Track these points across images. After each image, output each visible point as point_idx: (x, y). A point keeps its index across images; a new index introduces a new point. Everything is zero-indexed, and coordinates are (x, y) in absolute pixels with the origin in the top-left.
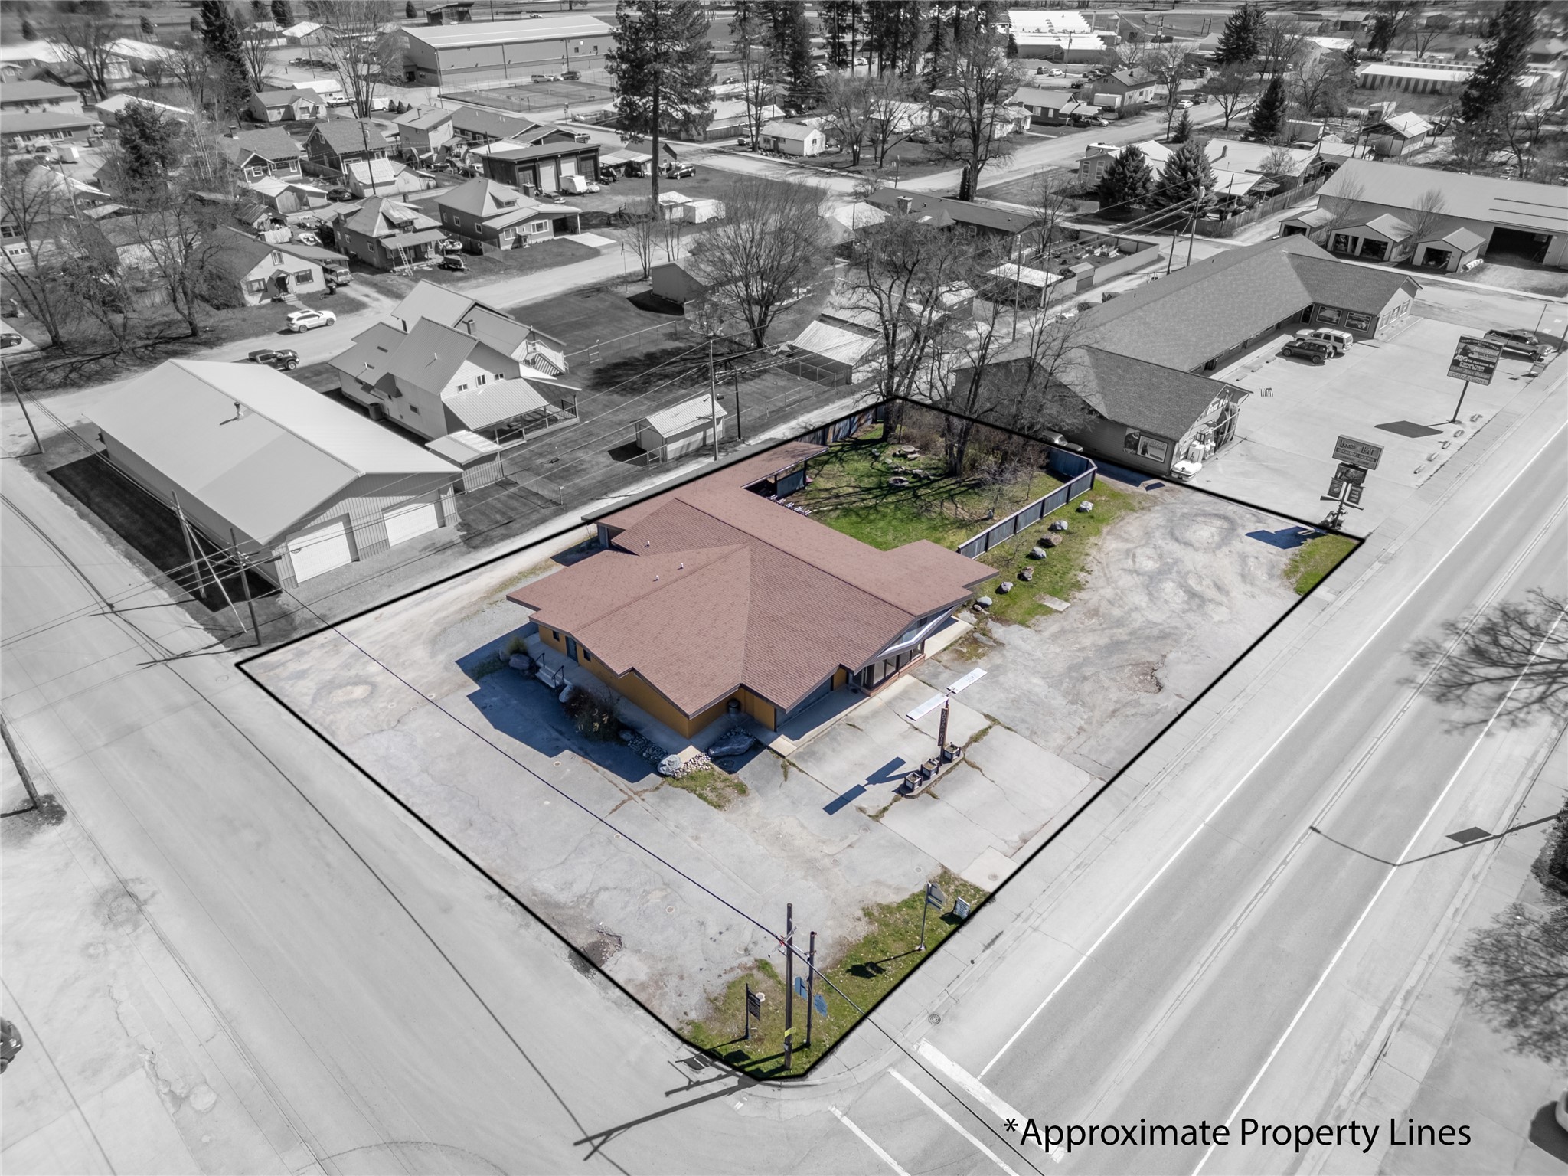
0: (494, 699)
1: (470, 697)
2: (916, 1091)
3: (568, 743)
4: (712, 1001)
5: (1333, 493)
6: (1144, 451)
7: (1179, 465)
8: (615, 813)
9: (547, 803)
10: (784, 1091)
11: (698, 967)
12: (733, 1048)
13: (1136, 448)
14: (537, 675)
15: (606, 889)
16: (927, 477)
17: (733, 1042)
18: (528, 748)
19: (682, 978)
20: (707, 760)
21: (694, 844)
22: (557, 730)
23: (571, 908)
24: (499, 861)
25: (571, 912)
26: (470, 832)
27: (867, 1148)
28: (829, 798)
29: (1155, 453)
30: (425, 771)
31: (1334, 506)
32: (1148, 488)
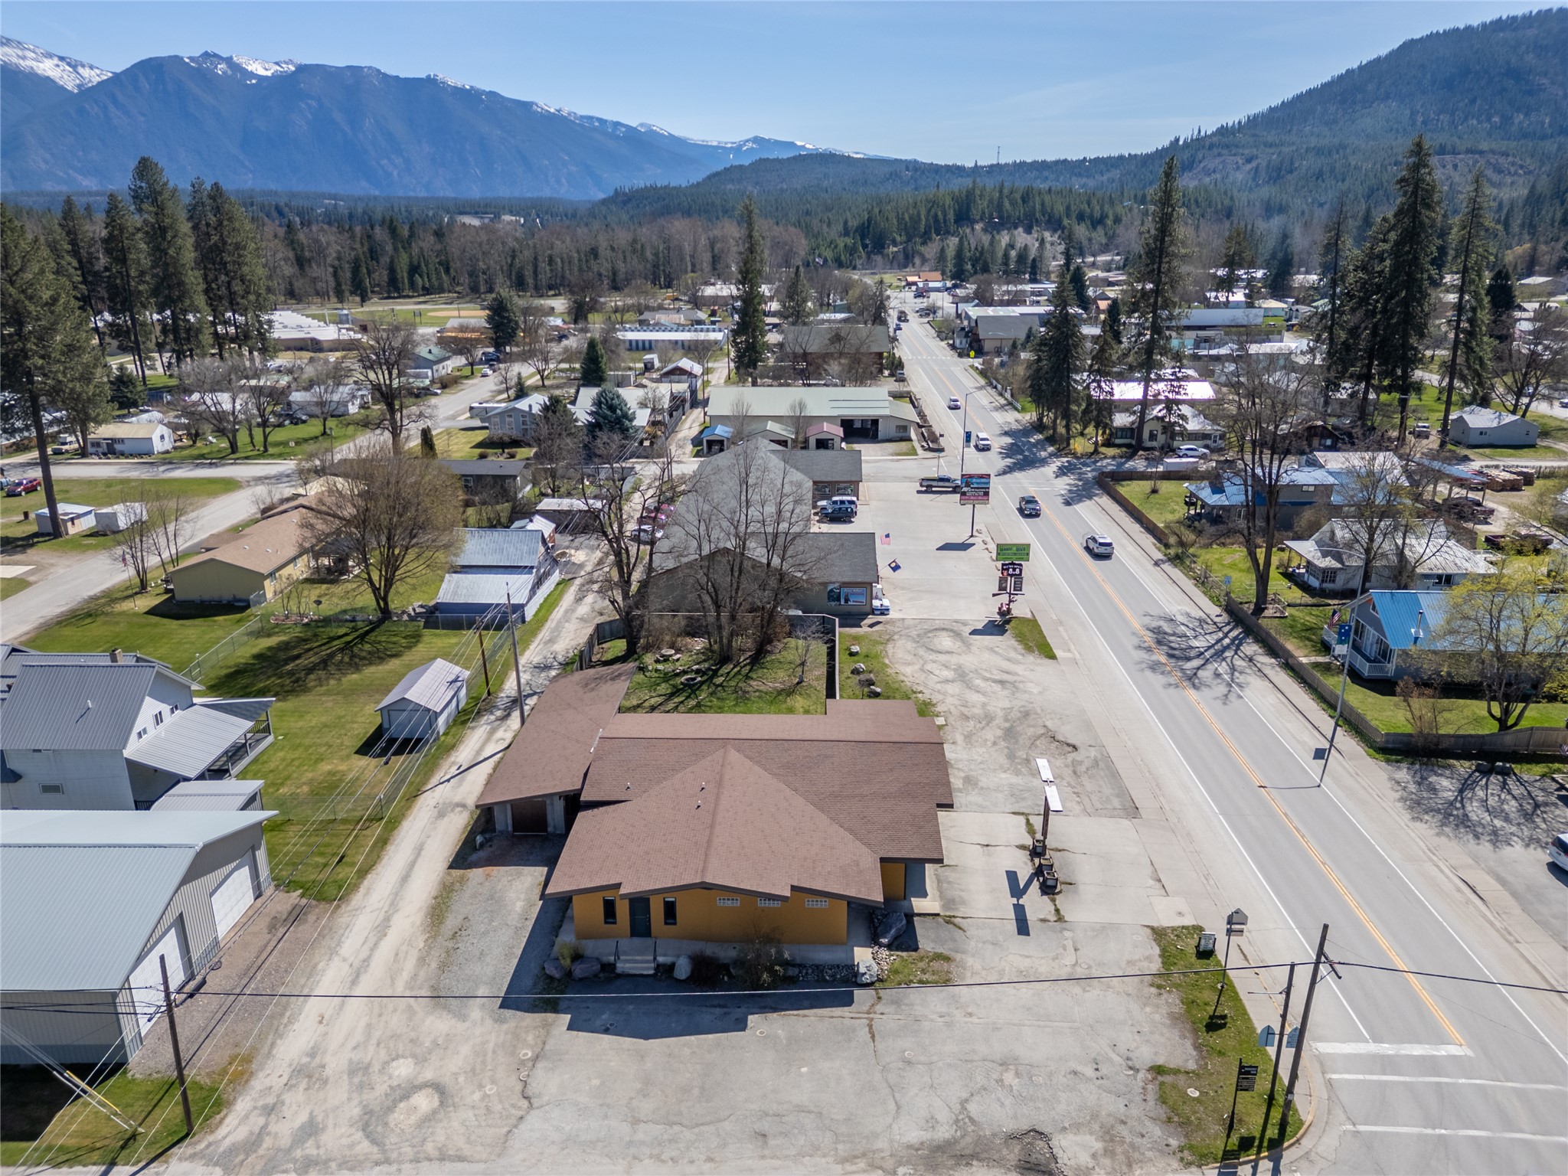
0: (604, 1017)
1: (570, 1028)
2: (1361, 1077)
3: (743, 1010)
4: (1169, 1120)
5: (1002, 588)
6: (847, 601)
7: (876, 603)
8: (877, 1037)
9: (804, 1070)
10: (1304, 1141)
11: (1122, 1106)
12: (1234, 1139)
13: (839, 600)
14: (619, 971)
15: (966, 1101)
16: (709, 669)
17: (1228, 1136)
18: (710, 1036)
19: (1124, 1123)
20: (884, 953)
21: (974, 1020)
22: (715, 1006)
23: (963, 1137)
24: (840, 1147)
25: (968, 1139)
26: (772, 1142)
27: (1398, 1134)
28: (1012, 926)
29: (856, 601)
30: (636, 1121)
31: (1005, 598)
32: (871, 626)
